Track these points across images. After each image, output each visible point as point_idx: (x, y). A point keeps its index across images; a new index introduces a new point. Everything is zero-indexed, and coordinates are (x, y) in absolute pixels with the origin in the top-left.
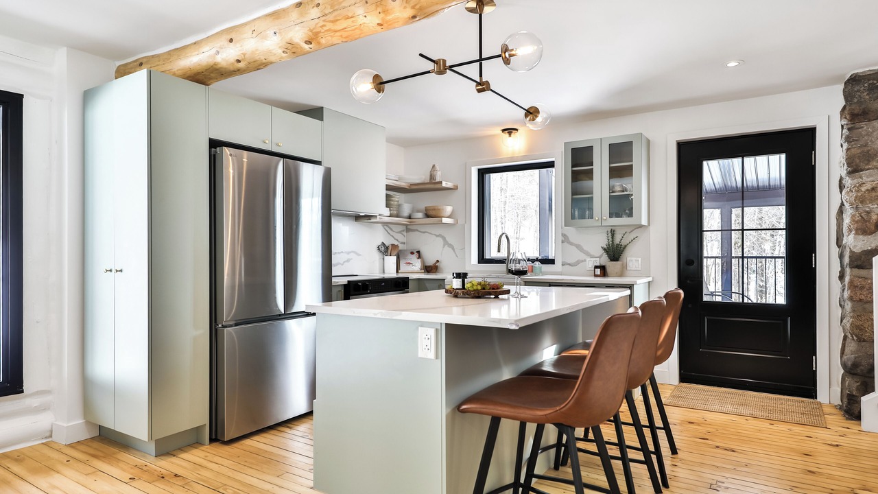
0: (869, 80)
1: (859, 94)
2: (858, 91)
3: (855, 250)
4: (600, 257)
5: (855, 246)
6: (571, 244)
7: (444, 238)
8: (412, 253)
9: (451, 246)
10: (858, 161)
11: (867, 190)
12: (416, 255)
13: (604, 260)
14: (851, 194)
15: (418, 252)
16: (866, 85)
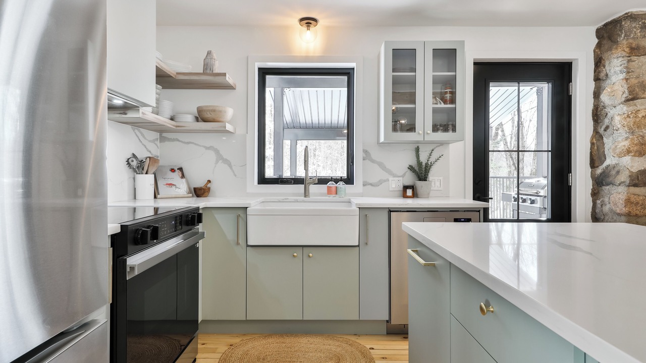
0: (642, 19)
1: (635, 30)
2: (635, 27)
3: (632, 170)
4: (403, 176)
5: (632, 167)
6: (373, 161)
7: (217, 152)
8: (173, 170)
9: (226, 162)
10: (638, 90)
11: (643, 117)
12: (178, 173)
13: (409, 179)
14: (628, 119)
15: (181, 169)
16: (640, 23)
